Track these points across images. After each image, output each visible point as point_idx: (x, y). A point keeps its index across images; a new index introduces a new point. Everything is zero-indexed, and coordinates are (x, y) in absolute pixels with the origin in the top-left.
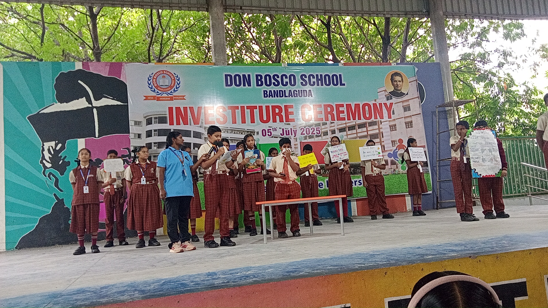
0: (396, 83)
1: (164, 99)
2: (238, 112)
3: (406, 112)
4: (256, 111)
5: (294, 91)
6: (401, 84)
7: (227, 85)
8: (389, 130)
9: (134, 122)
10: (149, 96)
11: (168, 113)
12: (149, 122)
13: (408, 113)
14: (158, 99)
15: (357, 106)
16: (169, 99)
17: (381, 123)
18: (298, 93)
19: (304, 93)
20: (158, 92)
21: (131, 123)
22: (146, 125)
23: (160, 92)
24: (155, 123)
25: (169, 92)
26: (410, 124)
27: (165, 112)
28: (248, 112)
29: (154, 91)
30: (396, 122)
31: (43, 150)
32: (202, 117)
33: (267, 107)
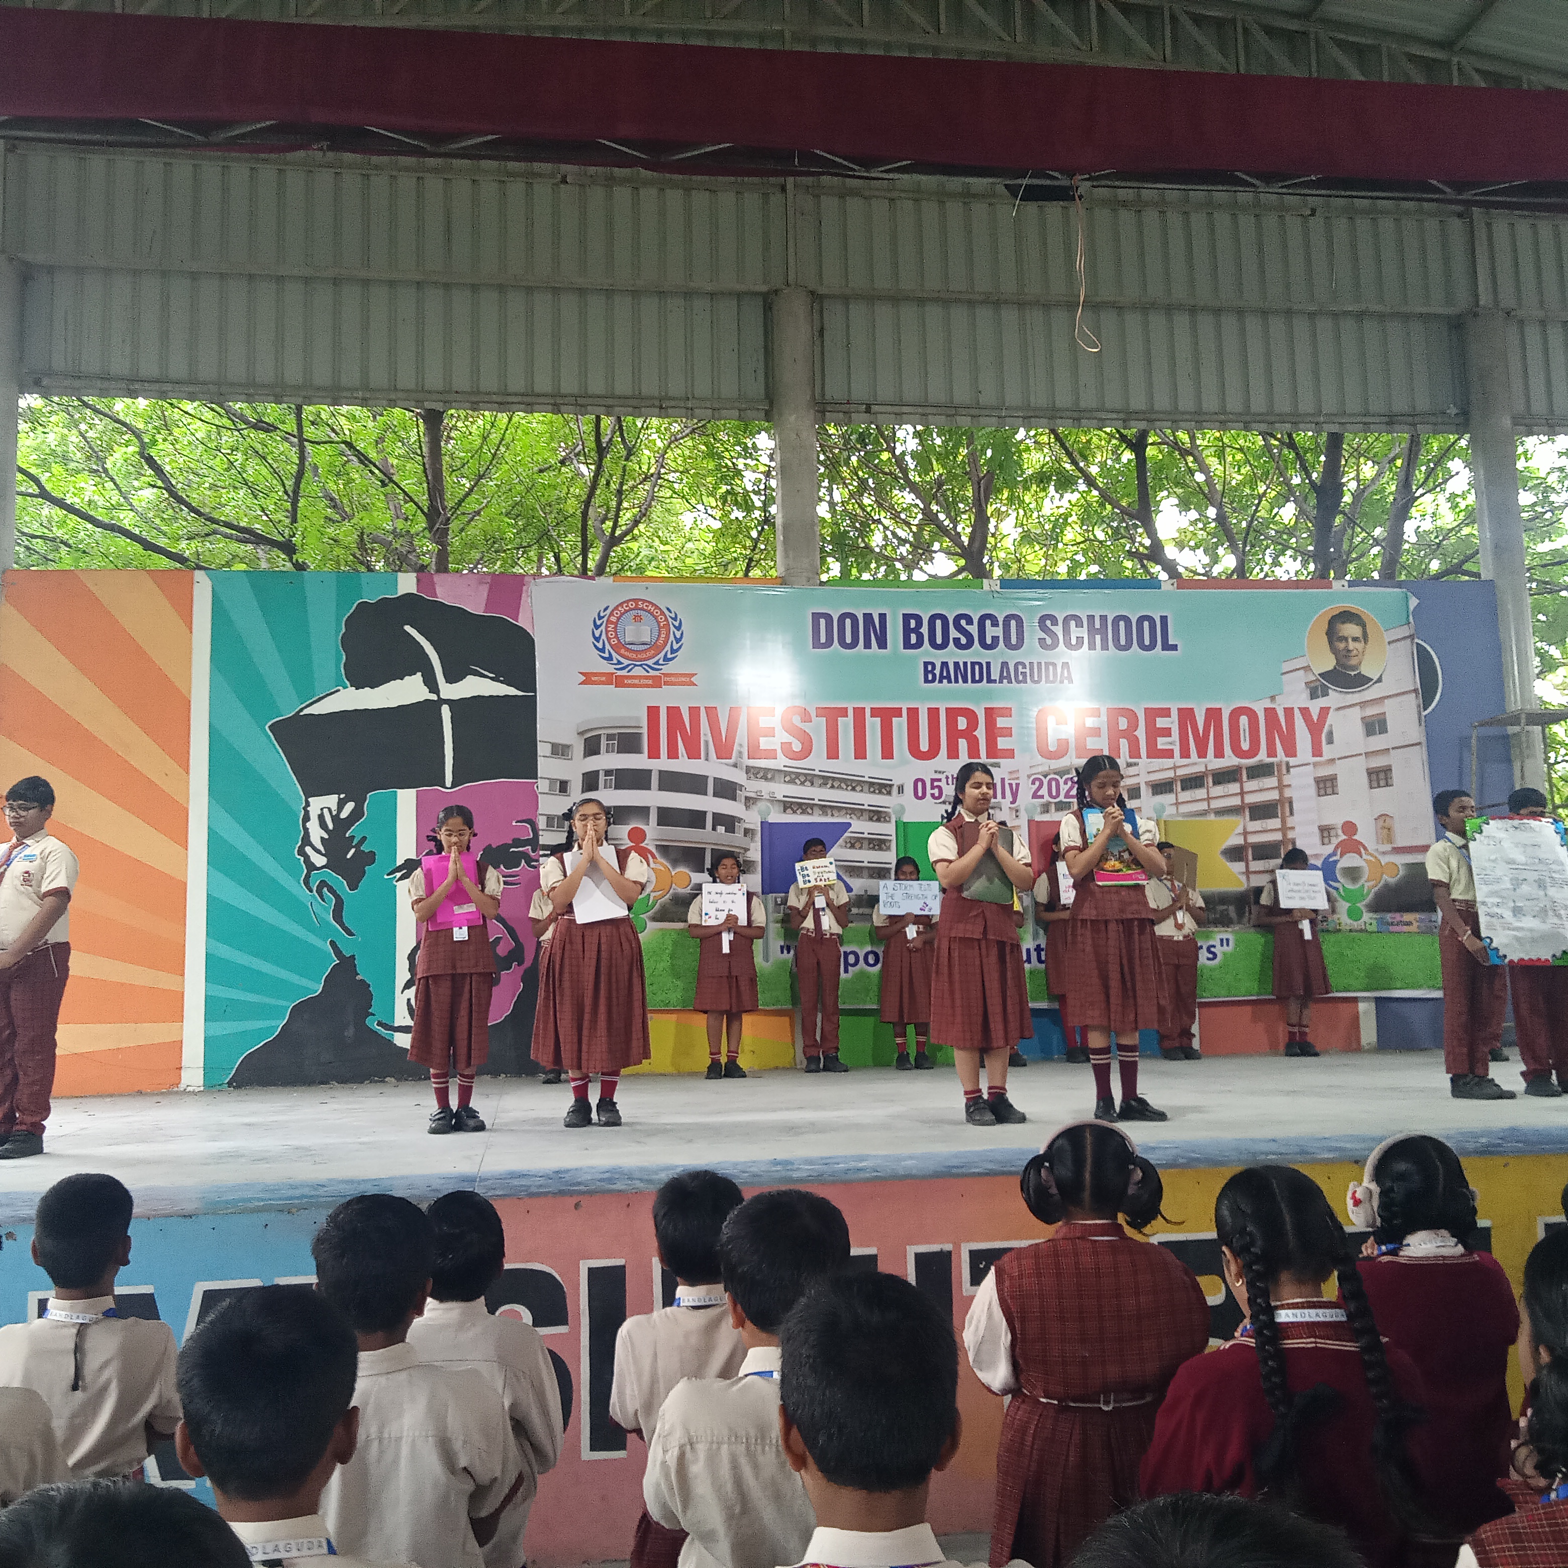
0: (1342, 646)
1: (636, 681)
2: (846, 725)
3: (1371, 738)
4: (900, 725)
5: (1016, 665)
6: (1360, 650)
7: (817, 644)
8: (1312, 790)
9: (550, 746)
10: (595, 674)
11: (644, 723)
12: (592, 748)
13: (1378, 742)
14: (620, 682)
15: (1213, 715)
16: (650, 682)
17: (1288, 771)
18: (1028, 671)
19: (1047, 669)
20: (619, 663)
21: (543, 749)
22: (585, 756)
23: (626, 662)
24: (607, 752)
25: (650, 662)
26: (1382, 776)
27: (638, 719)
28: (873, 725)
29: (610, 658)
30: (1339, 769)
31: (306, 818)
32: (741, 738)
33: (933, 713)
